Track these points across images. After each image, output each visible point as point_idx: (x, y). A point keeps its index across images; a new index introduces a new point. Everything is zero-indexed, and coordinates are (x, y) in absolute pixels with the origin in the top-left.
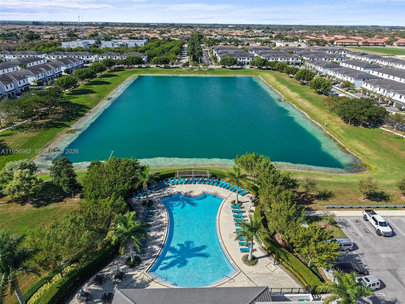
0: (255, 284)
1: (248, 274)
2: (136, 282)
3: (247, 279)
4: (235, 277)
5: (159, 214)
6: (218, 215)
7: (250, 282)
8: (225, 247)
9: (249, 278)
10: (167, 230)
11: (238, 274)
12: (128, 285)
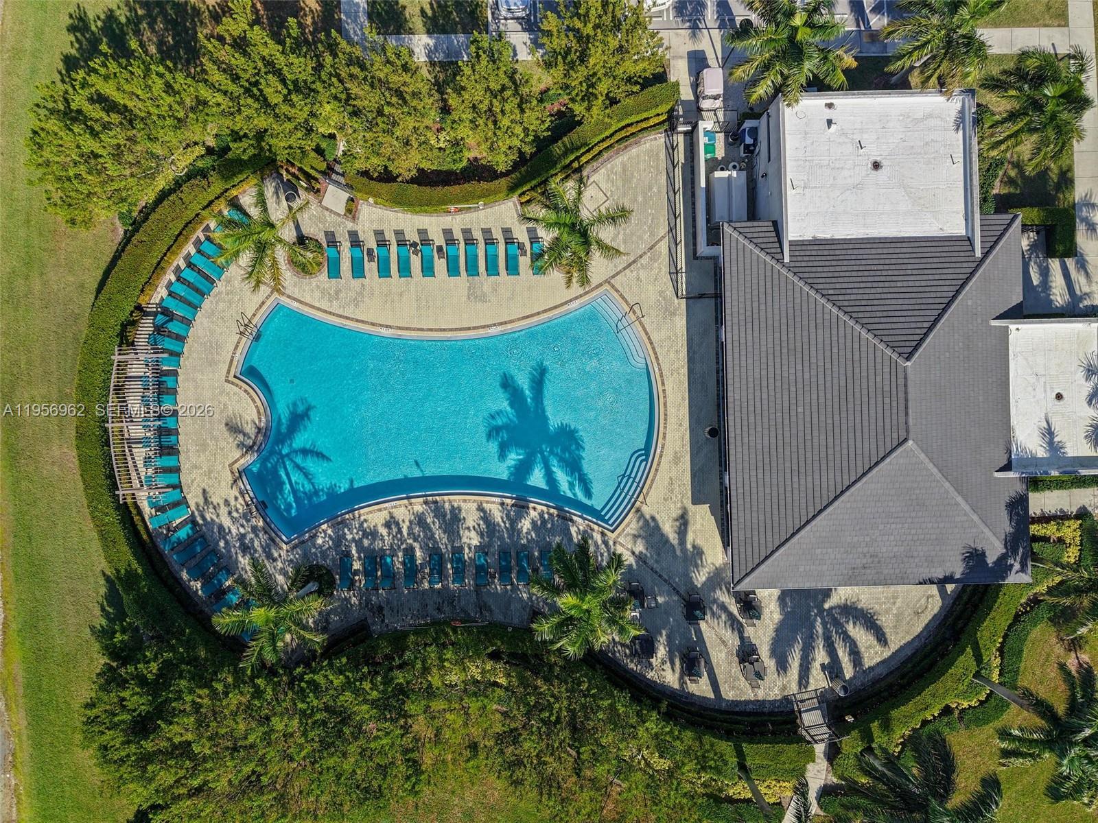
0: (645, 253)
1: (616, 266)
2: (644, 551)
3: (632, 271)
4: (626, 301)
5: (373, 534)
6: (378, 329)
7: (642, 264)
8: (523, 318)
9: (630, 265)
10: (452, 497)
11: (617, 291)
12: (652, 569)
